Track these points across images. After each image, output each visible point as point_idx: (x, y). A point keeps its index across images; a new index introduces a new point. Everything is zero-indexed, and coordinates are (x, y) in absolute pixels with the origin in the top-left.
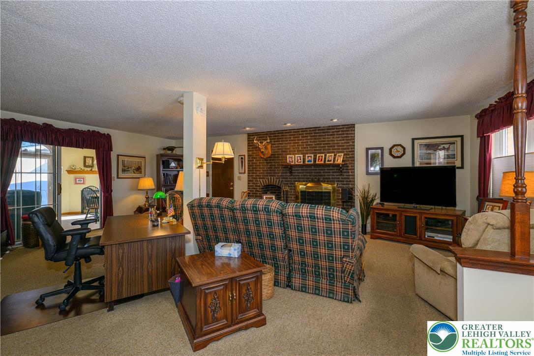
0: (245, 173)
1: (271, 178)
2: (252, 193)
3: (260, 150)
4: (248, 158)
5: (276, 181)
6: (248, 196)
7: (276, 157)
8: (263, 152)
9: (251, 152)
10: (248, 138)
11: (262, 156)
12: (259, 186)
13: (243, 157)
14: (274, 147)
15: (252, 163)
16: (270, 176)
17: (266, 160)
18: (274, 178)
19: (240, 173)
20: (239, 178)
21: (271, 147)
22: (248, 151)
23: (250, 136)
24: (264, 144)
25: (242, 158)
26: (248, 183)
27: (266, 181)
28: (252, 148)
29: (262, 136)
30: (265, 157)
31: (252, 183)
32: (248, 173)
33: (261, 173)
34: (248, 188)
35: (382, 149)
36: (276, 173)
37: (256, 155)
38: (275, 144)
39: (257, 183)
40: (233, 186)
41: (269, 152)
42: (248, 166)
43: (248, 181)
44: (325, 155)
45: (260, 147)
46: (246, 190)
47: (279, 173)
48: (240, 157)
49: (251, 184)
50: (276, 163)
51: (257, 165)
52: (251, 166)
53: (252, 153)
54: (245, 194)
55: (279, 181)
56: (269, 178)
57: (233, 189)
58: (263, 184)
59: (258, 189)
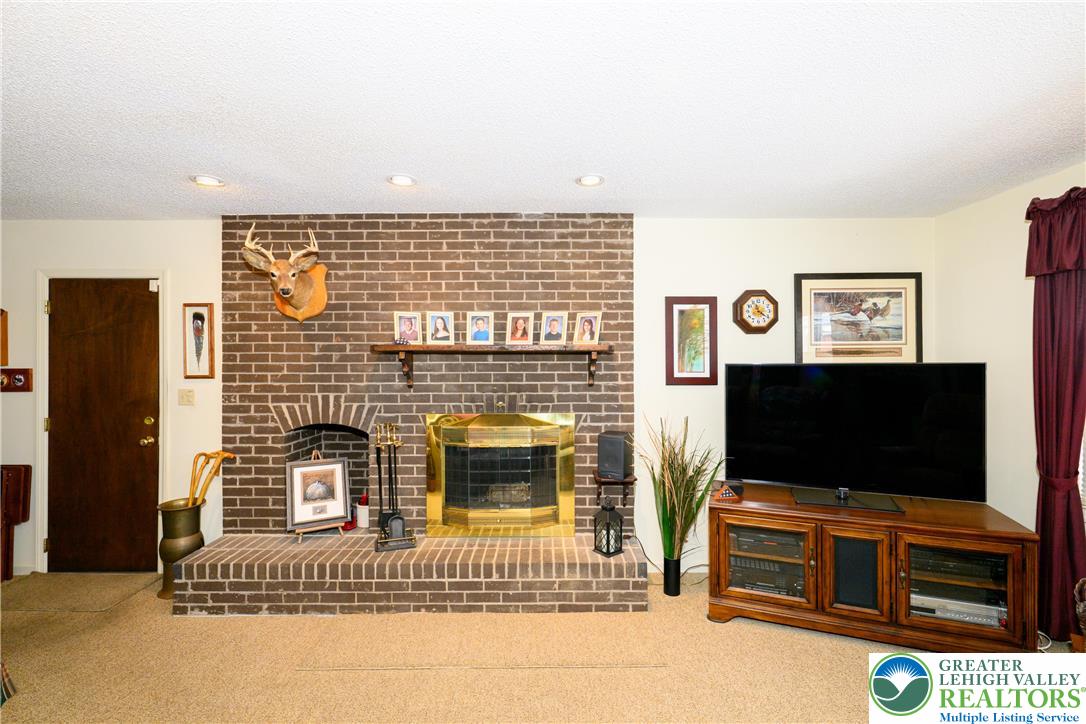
0: (211, 376)
1: (326, 399)
2: (244, 460)
3: (273, 285)
4: (225, 317)
5: (348, 409)
6: (226, 471)
7: (346, 317)
8: (285, 292)
9: (237, 294)
10: (225, 236)
11: (289, 311)
12: (276, 430)
13: (204, 311)
14: (337, 277)
15: (243, 338)
16: (323, 389)
17: (303, 326)
18: (337, 399)
19: (187, 377)
20: (186, 398)
21: (328, 276)
22: (225, 287)
23: (232, 226)
24: (291, 260)
25: (198, 317)
26: (225, 420)
27: (303, 409)
28: (243, 277)
29: (280, 229)
30: (301, 314)
31: (245, 420)
32: (225, 379)
33: (284, 378)
34: (225, 440)
35: (712, 302)
36: (347, 378)
37: (264, 307)
38: (342, 267)
39: (265, 420)
40: (154, 431)
42: (225, 348)
43: (225, 409)
44: (538, 317)
45: (273, 270)
46: (214, 444)
47: (359, 379)
48: (190, 311)
49: (239, 424)
50: (346, 338)
51: (267, 348)
52: (238, 348)
53: (242, 297)
54: (212, 461)
55: (360, 409)
56: (317, 396)
57: (157, 442)
58: (290, 423)
59: (270, 443)
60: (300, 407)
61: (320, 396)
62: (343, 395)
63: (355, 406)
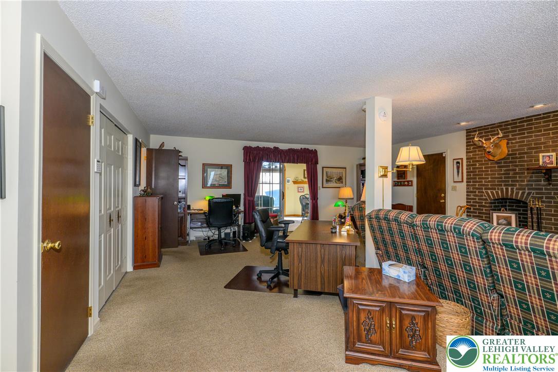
0: (462, 181)
1: (507, 189)
2: (474, 209)
3: (485, 150)
4: (467, 162)
5: (517, 193)
6: (467, 212)
7: (516, 158)
8: (489, 152)
9: (471, 154)
10: (467, 136)
11: (491, 158)
12: (486, 199)
13: (460, 161)
14: (512, 143)
15: (473, 168)
16: (506, 185)
17: (497, 163)
18: (512, 189)
19: (454, 182)
20: (454, 189)
21: (508, 144)
22: (467, 152)
23: (470, 132)
24: (491, 141)
25: (458, 163)
26: (467, 195)
27: (497, 193)
28: (473, 148)
29: (487, 130)
30: (496, 159)
31: (474, 195)
32: (467, 182)
33: (489, 182)
34: (467, 202)
36: (517, 181)
37: (481, 157)
38: (515, 139)
39: (482, 196)
40: (444, 198)
41: (504, 150)
42: (467, 172)
43: (467, 192)
45: (484, 145)
46: (464, 203)
47: (523, 181)
48: (455, 161)
49: (472, 197)
50: (517, 166)
51: (483, 171)
52: (472, 172)
53: (473, 155)
54: (463, 209)
55: (523, 193)
56: (503, 188)
57: (445, 202)
58: (492, 197)
59: (484, 204)
60: (496, 192)
61: (504, 188)
62: (515, 188)
63: (521, 192)
